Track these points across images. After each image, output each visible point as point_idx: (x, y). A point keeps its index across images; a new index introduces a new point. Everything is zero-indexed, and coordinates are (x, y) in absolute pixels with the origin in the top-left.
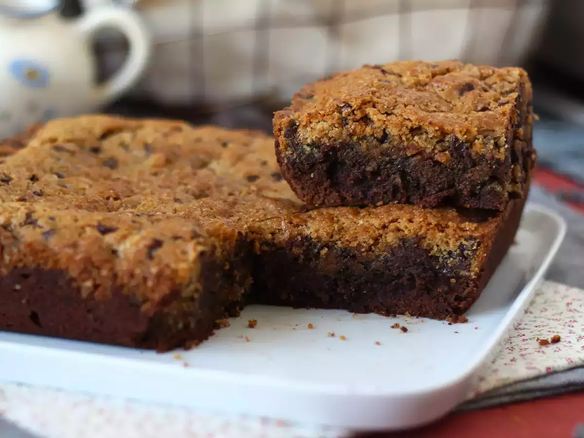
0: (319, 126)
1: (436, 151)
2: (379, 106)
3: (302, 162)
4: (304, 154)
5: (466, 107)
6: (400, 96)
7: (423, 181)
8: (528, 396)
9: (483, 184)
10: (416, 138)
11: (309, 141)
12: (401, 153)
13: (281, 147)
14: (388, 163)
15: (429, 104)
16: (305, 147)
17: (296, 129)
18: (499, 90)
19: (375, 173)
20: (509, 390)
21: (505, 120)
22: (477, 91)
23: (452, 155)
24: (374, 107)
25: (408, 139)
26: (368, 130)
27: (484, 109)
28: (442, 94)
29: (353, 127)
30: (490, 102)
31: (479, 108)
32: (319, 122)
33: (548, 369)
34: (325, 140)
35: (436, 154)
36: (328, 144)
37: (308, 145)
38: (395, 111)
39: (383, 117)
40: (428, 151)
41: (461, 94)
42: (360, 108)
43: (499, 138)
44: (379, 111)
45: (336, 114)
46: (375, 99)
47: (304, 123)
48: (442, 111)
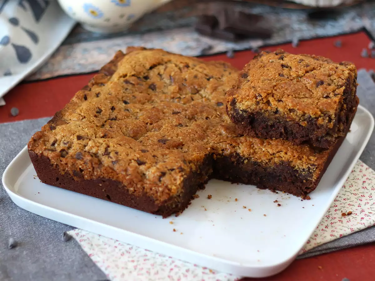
0: (246, 103)
1: (301, 121)
2: (275, 96)
3: (238, 118)
4: (239, 114)
5: (318, 95)
6: (286, 89)
7: (294, 131)
8: (328, 251)
9: (322, 137)
10: (292, 114)
11: (241, 109)
12: (284, 119)
13: (229, 109)
14: (278, 122)
15: (300, 93)
16: (240, 111)
17: (236, 103)
18: (336, 84)
19: (272, 126)
20: (320, 249)
21: (335, 106)
22: (325, 85)
23: (308, 123)
24: (273, 96)
25: (287, 114)
26: (269, 108)
27: (327, 97)
28: (308, 85)
29: (262, 106)
30: (330, 93)
31: (325, 96)
32: (246, 101)
33: (341, 235)
34: (249, 110)
35: (300, 122)
36: (250, 112)
37: (241, 110)
38: (282, 99)
39: (276, 103)
40: (297, 120)
41: (317, 87)
42: (266, 97)
43: (332, 115)
44: (275, 99)
45: (254, 99)
46: (274, 92)
47: (239, 101)
48: (306, 97)
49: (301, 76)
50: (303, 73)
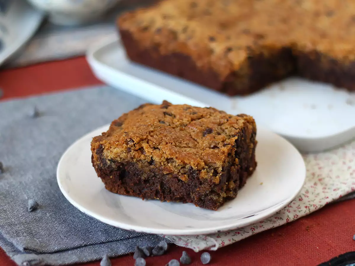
0: (115, 151)
1: (180, 174)
2: (150, 143)
3: (106, 170)
4: (107, 165)
5: (204, 145)
6: (165, 136)
9: (206, 195)
10: (169, 165)
11: (109, 158)
12: (161, 172)
13: (95, 159)
14: (153, 177)
15: (182, 142)
16: (107, 161)
17: (103, 150)
18: (228, 134)
19: (146, 181)
21: (223, 157)
22: (213, 134)
23: (189, 176)
24: (148, 143)
25: (164, 165)
26: (142, 157)
27: (215, 147)
28: (192, 134)
29: (134, 154)
30: (219, 143)
31: (212, 146)
32: (115, 148)
34: (118, 159)
35: (180, 175)
36: (120, 162)
37: (109, 160)
38: (159, 147)
39: (151, 150)
40: (175, 173)
41: (204, 136)
42: (139, 143)
43: (218, 168)
44: (150, 146)
45: (125, 145)
46: (150, 138)
47: (107, 148)
48: (189, 147)
49: (185, 125)
50: (188, 121)
